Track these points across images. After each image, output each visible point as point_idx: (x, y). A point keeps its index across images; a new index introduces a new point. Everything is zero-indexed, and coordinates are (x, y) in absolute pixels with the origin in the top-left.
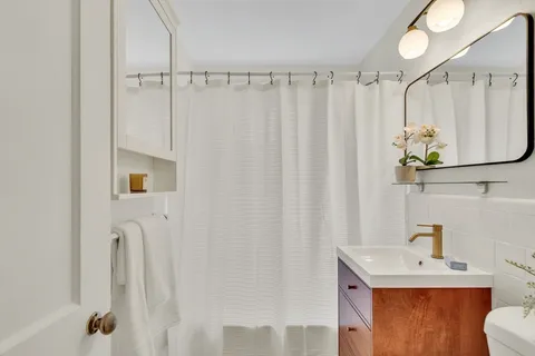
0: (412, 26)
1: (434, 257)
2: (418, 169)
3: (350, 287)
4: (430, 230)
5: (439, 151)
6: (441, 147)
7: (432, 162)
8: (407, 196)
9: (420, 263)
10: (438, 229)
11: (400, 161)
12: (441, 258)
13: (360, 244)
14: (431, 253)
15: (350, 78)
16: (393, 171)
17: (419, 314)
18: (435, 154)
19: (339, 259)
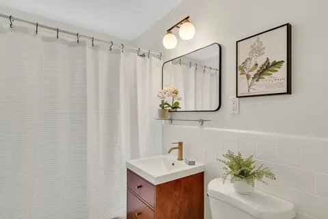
0: (169, 31)
1: (179, 159)
2: (169, 111)
3: (138, 187)
4: (177, 145)
5: (179, 101)
6: (180, 99)
7: (175, 107)
8: (162, 126)
9: (173, 164)
10: (181, 144)
11: (160, 106)
12: (182, 159)
13: (139, 157)
14: (177, 157)
15: (133, 51)
16: (157, 111)
17: (177, 194)
18: (177, 103)
19: (128, 169)
